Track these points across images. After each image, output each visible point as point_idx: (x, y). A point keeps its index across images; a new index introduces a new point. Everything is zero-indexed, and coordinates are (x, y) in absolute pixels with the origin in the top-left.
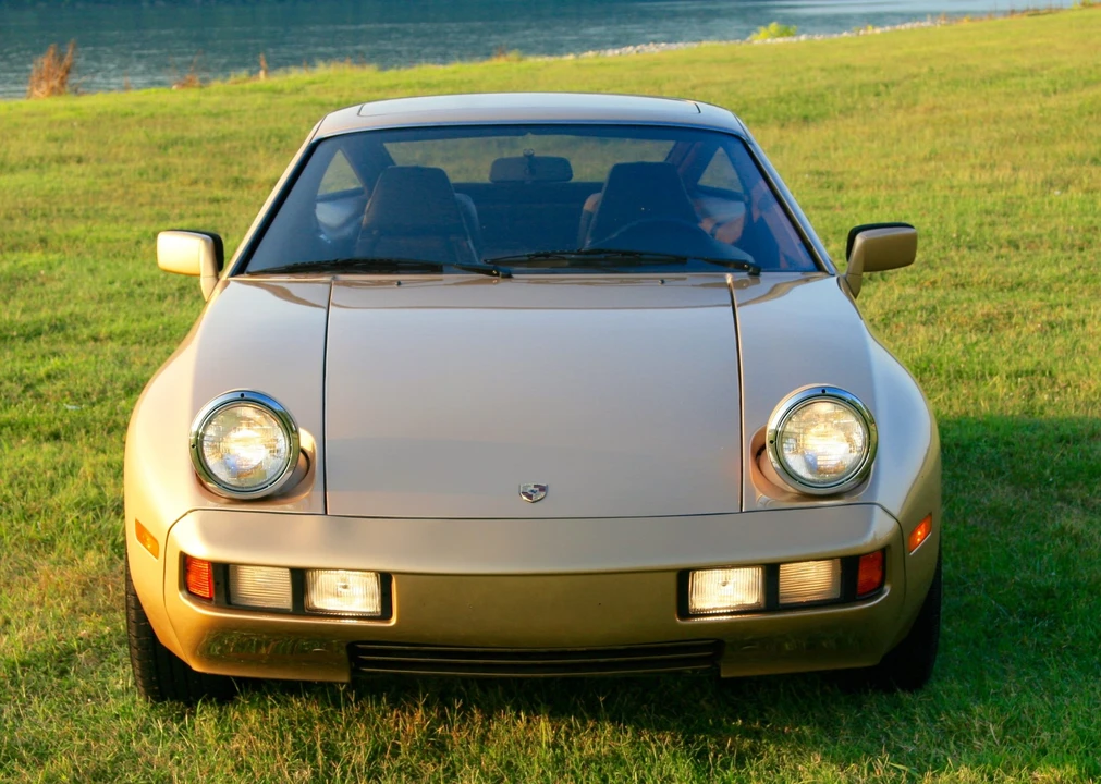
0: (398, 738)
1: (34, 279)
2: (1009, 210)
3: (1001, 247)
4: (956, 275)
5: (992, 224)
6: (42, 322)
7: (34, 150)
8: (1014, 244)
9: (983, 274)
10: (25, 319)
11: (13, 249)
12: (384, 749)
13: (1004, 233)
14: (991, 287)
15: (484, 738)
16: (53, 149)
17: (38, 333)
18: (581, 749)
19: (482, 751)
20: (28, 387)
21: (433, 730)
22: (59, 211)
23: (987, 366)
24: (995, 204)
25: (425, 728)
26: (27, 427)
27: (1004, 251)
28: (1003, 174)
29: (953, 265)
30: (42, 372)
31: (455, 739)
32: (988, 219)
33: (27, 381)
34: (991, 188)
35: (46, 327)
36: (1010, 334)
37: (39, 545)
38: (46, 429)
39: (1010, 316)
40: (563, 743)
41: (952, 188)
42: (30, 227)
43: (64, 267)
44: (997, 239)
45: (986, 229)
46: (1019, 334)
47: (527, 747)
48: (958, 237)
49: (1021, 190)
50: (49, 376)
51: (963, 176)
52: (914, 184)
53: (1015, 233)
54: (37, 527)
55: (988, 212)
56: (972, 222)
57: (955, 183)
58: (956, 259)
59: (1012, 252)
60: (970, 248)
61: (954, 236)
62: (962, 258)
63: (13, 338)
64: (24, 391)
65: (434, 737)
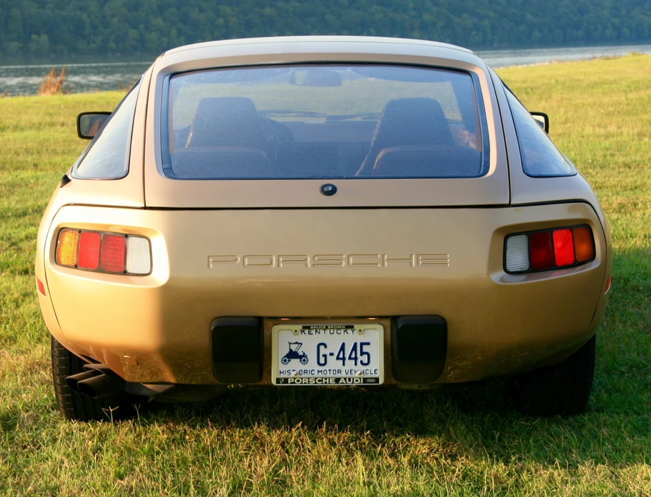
0: (251, 477)
1: (27, 185)
2: (620, 148)
3: (619, 168)
4: (596, 182)
5: (612, 155)
6: (28, 208)
7: (36, 119)
8: (628, 166)
9: (613, 181)
10: (19, 206)
11: (17, 169)
12: (241, 486)
13: (621, 159)
14: (619, 188)
15: (315, 478)
16: (48, 119)
17: (25, 214)
18: (388, 486)
19: (314, 488)
20: (13, 244)
21: (276, 471)
22: (47, 150)
23: (629, 231)
24: (611, 145)
25: (271, 470)
26: (9, 266)
27: (621, 169)
28: (612, 129)
29: (593, 177)
30: (23, 234)
31: (293, 477)
32: (609, 152)
33: (13, 240)
34: (607, 137)
35: (30, 211)
36: (638, 214)
37: (6, 341)
38: (20, 267)
39: (635, 205)
40: (375, 481)
41: (583, 137)
42: (29, 159)
43: (46, 179)
44: (616, 163)
45: (609, 158)
46: (644, 214)
47: (348, 484)
48: (593, 162)
49: (625, 137)
50: (27, 237)
51: (588, 130)
52: (560, 135)
53: (628, 160)
54: (6, 328)
55: (607, 149)
56: (599, 154)
57: (585, 134)
58: (594, 173)
59: (628, 170)
60: (601, 168)
61: (590, 161)
62: (597, 173)
63: (9, 217)
64: (10, 246)
65: (278, 476)
